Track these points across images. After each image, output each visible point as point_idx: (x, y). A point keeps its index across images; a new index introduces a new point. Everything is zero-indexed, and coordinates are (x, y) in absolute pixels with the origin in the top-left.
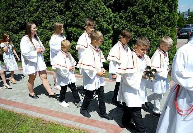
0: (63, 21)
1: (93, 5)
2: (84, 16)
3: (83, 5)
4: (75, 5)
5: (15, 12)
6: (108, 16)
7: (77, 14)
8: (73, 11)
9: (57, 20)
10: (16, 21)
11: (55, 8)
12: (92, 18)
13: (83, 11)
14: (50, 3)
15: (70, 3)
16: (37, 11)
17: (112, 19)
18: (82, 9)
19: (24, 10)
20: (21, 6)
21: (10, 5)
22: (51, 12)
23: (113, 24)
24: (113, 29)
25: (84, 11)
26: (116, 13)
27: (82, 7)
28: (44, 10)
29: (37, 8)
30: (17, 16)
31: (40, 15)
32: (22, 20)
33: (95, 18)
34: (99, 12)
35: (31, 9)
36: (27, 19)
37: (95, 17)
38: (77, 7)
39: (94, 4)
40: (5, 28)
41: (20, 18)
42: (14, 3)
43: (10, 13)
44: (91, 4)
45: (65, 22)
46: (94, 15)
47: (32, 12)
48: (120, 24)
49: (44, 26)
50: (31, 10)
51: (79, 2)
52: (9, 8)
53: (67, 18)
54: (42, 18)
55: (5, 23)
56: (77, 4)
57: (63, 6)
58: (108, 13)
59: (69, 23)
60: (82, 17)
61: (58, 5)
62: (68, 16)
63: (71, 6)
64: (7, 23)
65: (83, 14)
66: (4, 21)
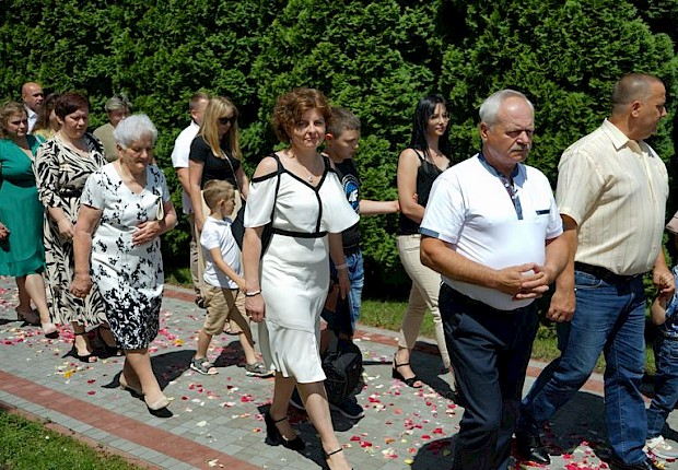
1: (580, 19)
2: (531, 69)
3: (533, 20)
4: (497, 21)
5: (217, 50)
6: (654, 69)
7: (501, 60)
8: (480, 44)
9: (397, 87)
10: (216, 85)
11: (394, 34)
12: (570, 79)
13: (527, 48)
14: (371, 11)
15: (471, 9)
16: (312, 44)
18: (528, 38)
19: (254, 39)
20: (243, 22)
21: (200, 18)
22: (371, 50)
25: (535, 46)
27: (528, 28)
28: (340, 42)
29: (313, 34)
30: (219, 65)
31: (325, 62)
32: (240, 85)
33: (586, 80)
34: (611, 50)
35: (289, 36)
36: (263, 79)
37: (587, 76)
38: (503, 29)
39: (588, 13)
40: (167, 116)
41: (235, 73)
42: (215, 11)
43: (195, 51)
44: (574, 11)
46: (583, 66)
47: (290, 51)
50: (288, 39)
52: (194, 32)
53: (445, 77)
54: (331, 78)
55: (170, 97)
56: (503, 15)
58: (657, 57)
59: (458, 102)
60: (522, 72)
61: (405, 16)
62: (453, 69)
63: (471, 23)
64: (178, 94)
65: (529, 61)
66: (166, 87)
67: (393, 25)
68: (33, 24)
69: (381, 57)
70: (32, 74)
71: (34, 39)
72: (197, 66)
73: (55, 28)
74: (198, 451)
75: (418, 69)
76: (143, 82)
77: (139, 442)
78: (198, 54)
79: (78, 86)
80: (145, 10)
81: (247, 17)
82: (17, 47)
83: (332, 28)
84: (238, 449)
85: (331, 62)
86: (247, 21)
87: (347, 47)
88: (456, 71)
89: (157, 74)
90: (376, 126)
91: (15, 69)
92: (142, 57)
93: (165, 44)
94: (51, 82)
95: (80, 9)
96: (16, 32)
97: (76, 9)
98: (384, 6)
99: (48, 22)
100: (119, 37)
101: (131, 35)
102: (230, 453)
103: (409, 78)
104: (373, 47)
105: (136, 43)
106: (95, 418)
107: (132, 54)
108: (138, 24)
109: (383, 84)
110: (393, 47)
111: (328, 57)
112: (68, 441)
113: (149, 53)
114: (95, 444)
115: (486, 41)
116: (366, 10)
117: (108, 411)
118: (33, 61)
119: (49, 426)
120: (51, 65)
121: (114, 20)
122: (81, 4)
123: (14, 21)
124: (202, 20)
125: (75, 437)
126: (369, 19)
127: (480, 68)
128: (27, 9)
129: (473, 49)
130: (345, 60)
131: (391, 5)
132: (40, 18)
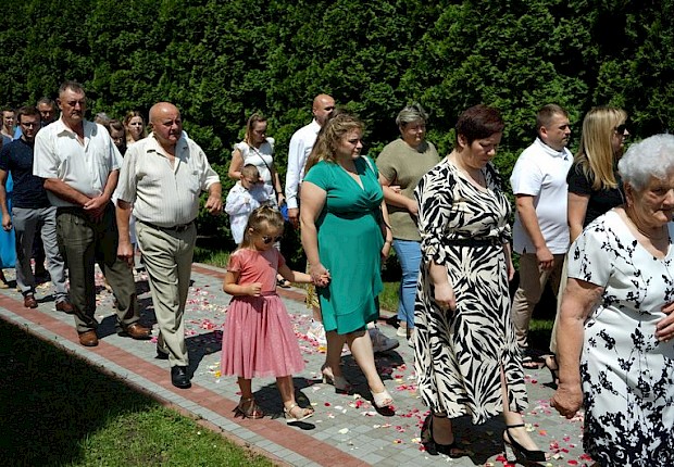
67: (546, 36)
68: (196, 42)
69: (533, 69)
70: (193, 87)
71: (196, 55)
72: (347, 79)
73: (216, 44)
74: (340, 458)
75: (572, 81)
76: (295, 95)
77: (283, 444)
78: (348, 68)
79: (235, 99)
80: (299, 26)
81: (397, 32)
82: (180, 63)
83: (483, 41)
84: (380, 458)
85: (482, 75)
86: (397, 35)
87: (498, 60)
88: (613, 82)
89: (309, 88)
90: (525, 139)
91: (178, 84)
92: (295, 71)
93: (317, 59)
94: (210, 96)
95: (239, 27)
96: (181, 50)
97: (235, 27)
98: (538, 17)
99: (209, 40)
100: (275, 52)
101: (285, 51)
102: (371, 463)
103: (562, 90)
104: (525, 60)
105: (289, 58)
107: (286, 68)
108: (292, 40)
109: (535, 96)
110: (547, 59)
111: (478, 70)
112: (217, 438)
113: (302, 67)
114: (241, 443)
115: (646, 51)
116: (519, 22)
118: (195, 77)
119: (200, 422)
120: (211, 80)
121: (269, 36)
122: (240, 22)
123: (179, 39)
124: (353, 35)
125: (224, 434)
126: (523, 31)
127: (640, 80)
128: (191, 27)
129: (632, 60)
130: (495, 72)
131: (545, 16)
132: (202, 36)
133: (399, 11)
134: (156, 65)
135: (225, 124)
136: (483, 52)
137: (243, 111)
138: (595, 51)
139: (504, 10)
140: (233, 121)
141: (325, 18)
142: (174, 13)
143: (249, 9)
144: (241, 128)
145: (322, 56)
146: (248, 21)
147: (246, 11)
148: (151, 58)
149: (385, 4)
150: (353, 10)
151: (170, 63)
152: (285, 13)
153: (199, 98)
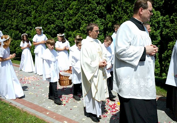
0: (102, 24)
3: (127, 8)
4: (118, 8)
5: (55, 15)
6: (155, 19)
7: (119, 17)
8: (114, 13)
10: (55, 24)
11: (96, 11)
13: (125, 14)
14: (90, 6)
15: (112, 5)
16: (76, 14)
17: (161, 24)
18: (125, 12)
19: (64, 13)
20: (61, 9)
22: (90, 15)
23: (162, 29)
24: (161, 35)
25: (127, 14)
26: (166, 16)
27: (126, 10)
28: (83, 13)
29: (77, 11)
30: (56, 19)
31: (79, 18)
32: (61, 24)
36: (66, 22)
38: (120, 10)
41: (60, 21)
42: (55, 6)
43: (50, 16)
45: (104, 26)
47: (71, 16)
48: (171, 29)
49: (83, 30)
50: (71, 13)
51: (122, 4)
52: (50, 11)
53: (107, 21)
54: (81, 22)
55: (45, 26)
56: (119, 7)
57: (103, 8)
58: (156, 16)
59: (110, 27)
60: (124, 20)
61: (98, 7)
62: (108, 19)
63: (112, 8)
64: (46, 26)
65: (126, 18)
66: (44, 24)
67: (95, 9)
68: (14, 9)
69: (93, 17)
70: (13, 21)
71: (14, 13)
72: (51, 19)
73: (19, 10)
74: (45, 111)
75: (101, 20)
76: (38, 23)
77: (31, 108)
78: (51, 16)
79: (24, 24)
80: (38, 6)
81: (62, 8)
82: (10, 15)
83: (81, 10)
87: (85, 15)
89: (42, 21)
91: (9, 20)
92: (38, 17)
93: (43, 14)
94: (18, 23)
95: (24, 6)
96: (10, 11)
97: (23, 6)
98: (93, 5)
99: (17, 9)
100: (33, 12)
101: (36, 12)
102: (52, 111)
103: (99, 22)
104: (91, 15)
105: (37, 14)
106: (22, 102)
107: (36, 16)
108: (37, 9)
110: (96, 15)
111: (80, 17)
113: (40, 16)
114: (20, 108)
115: (115, 13)
116: (89, 6)
117: (25, 101)
118: (14, 18)
119: (11, 104)
120: (18, 19)
121: (32, 8)
122: (25, 5)
123: (9, 9)
124: (52, 8)
125: (16, 107)
126: (90, 8)
127: (114, 19)
128: (12, 6)
129: (113, 15)
130: (84, 17)
131: (95, 4)
132: (15, 8)
133: (63, 3)
134: (4, 15)
135: (22, 30)
136: (81, 13)
137: (26, 27)
138: (106, 13)
139: (85, 3)
140: (24, 29)
141: (45, 4)
142: (8, 2)
143: (27, 1)
144: (26, 31)
145: (44, 13)
146: (27, 5)
147: (26, 2)
148: (3, 14)
149: (59, 1)
150: (52, 2)
151: (7, 15)
152: (35, 3)
153: (15, 24)
